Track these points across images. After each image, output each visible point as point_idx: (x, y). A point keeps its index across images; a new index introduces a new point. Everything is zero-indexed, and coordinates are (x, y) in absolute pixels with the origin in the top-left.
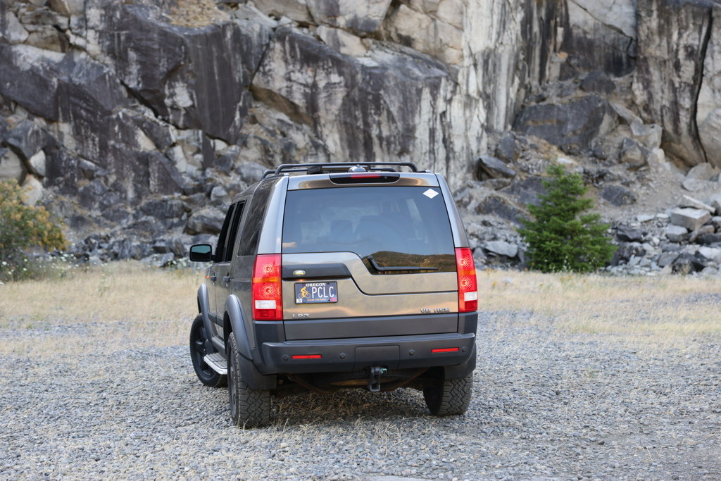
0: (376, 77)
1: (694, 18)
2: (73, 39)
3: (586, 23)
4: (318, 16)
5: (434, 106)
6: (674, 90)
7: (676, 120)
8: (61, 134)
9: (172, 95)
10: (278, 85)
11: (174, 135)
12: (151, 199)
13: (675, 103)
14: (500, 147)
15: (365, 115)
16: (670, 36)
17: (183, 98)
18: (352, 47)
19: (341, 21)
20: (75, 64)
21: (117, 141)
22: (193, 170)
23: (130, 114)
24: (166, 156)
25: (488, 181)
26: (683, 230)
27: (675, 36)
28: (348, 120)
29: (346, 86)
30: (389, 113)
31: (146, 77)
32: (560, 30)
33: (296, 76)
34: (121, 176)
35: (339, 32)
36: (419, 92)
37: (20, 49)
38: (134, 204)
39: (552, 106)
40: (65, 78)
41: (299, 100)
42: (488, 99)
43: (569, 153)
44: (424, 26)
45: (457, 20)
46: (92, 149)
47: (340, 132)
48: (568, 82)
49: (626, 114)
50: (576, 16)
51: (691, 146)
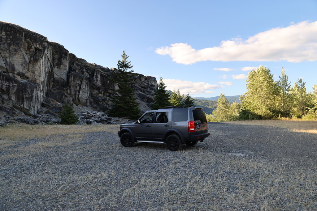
0: (25, 85)
1: (80, 79)
3: (57, 77)
4: (9, 71)
5: (36, 92)
6: (75, 91)
7: (75, 96)
13: (76, 94)
14: (46, 100)
15: (22, 93)
16: (75, 82)
18: (18, 78)
19: (16, 72)
25: (45, 107)
26: (84, 117)
27: (76, 82)
28: (18, 94)
29: (17, 86)
30: (28, 92)
32: (52, 78)
33: (4, 83)
35: (15, 75)
36: (34, 88)
39: (53, 93)
41: (4, 88)
42: (43, 90)
43: (58, 102)
44: (31, 75)
45: (39, 74)
47: (15, 96)
48: (55, 88)
49: (67, 95)
50: (55, 76)
51: (78, 101)
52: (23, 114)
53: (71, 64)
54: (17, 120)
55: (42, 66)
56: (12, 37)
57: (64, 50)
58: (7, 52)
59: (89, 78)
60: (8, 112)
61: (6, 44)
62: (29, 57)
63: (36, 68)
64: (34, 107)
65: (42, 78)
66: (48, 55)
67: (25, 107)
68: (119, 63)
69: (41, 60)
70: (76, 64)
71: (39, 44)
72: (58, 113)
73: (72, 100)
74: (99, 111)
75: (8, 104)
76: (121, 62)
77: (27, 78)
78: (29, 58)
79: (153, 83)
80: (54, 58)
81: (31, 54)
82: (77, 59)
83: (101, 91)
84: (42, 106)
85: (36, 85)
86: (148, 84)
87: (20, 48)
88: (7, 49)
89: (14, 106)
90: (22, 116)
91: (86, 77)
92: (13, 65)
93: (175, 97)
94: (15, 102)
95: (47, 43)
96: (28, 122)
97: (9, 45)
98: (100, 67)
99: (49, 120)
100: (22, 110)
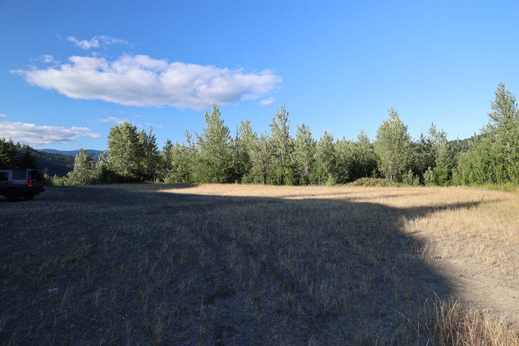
93: (5, 150)
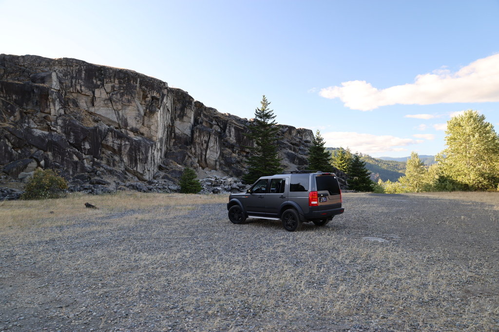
0: (138, 143)
1: (207, 134)
2: (52, 128)
3: (179, 133)
4: (121, 126)
5: (152, 151)
6: (201, 150)
7: (201, 157)
8: (48, 155)
9: (84, 145)
10: (110, 144)
11: (84, 156)
12: (78, 174)
13: (202, 153)
14: (165, 162)
15: (135, 153)
16: (201, 138)
17: (87, 146)
18: (131, 135)
19: (128, 128)
20: (53, 135)
21: (67, 158)
22: (89, 166)
23: (71, 150)
24: (82, 162)
25: (163, 171)
28: (130, 154)
29: (130, 145)
30: (142, 152)
31: (76, 139)
32: (173, 134)
33: (115, 141)
34: (68, 168)
35: (128, 131)
36: (149, 147)
37: (35, 130)
38: (72, 175)
39: (174, 152)
40: (50, 139)
41: (116, 148)
42: (161, 149)
43: (179, 164)
44: (147, 131)
45: (156, 130)
46: (59, 159)
47: (128, 157)
48: (176, 147)
49: (191, 155)
50: (177, 131)
51: (204, 163)
52: (136, 179)
53: (197, 115)
54: (128, 187)
55: (160, 120)
56: (125, 85)
57: (188, 98)
58: (120, 104)
59: (220, 133)
60: (119, 177)
61: (119, 95)
62: (145, 108)
63: (152, 122)
64: (149, 171)
65: (160, 134)
66: (167, 105)
67: (139, 170)
68: (257, 112)
69: (158, 111)
70: (204, 114)
71: (157, 91)
72: (179, 178)
73: (197, 161)
74: (231, 176)
75: (119, 167)
76: (260, 111)
77: (142, 134)
78: (144, 110)
79: (309, 139)
80: (175, 108)
81: (147, 105)
82: (206, 108)
83: (235, 150)
84: (159, 170)
85: (152, 143)
86: (301, 139)
87: (133, 98)
88: (119, 100)
89: (126, 169)
90: (135, 181)
91: (217, 131)
92: (126, 119)
94: (127, 164)
95: (166, 90)
96: (141, 189)
97: (122, 95)
98: (235, 118)
99: (166, 187)
100: (135, 174)
